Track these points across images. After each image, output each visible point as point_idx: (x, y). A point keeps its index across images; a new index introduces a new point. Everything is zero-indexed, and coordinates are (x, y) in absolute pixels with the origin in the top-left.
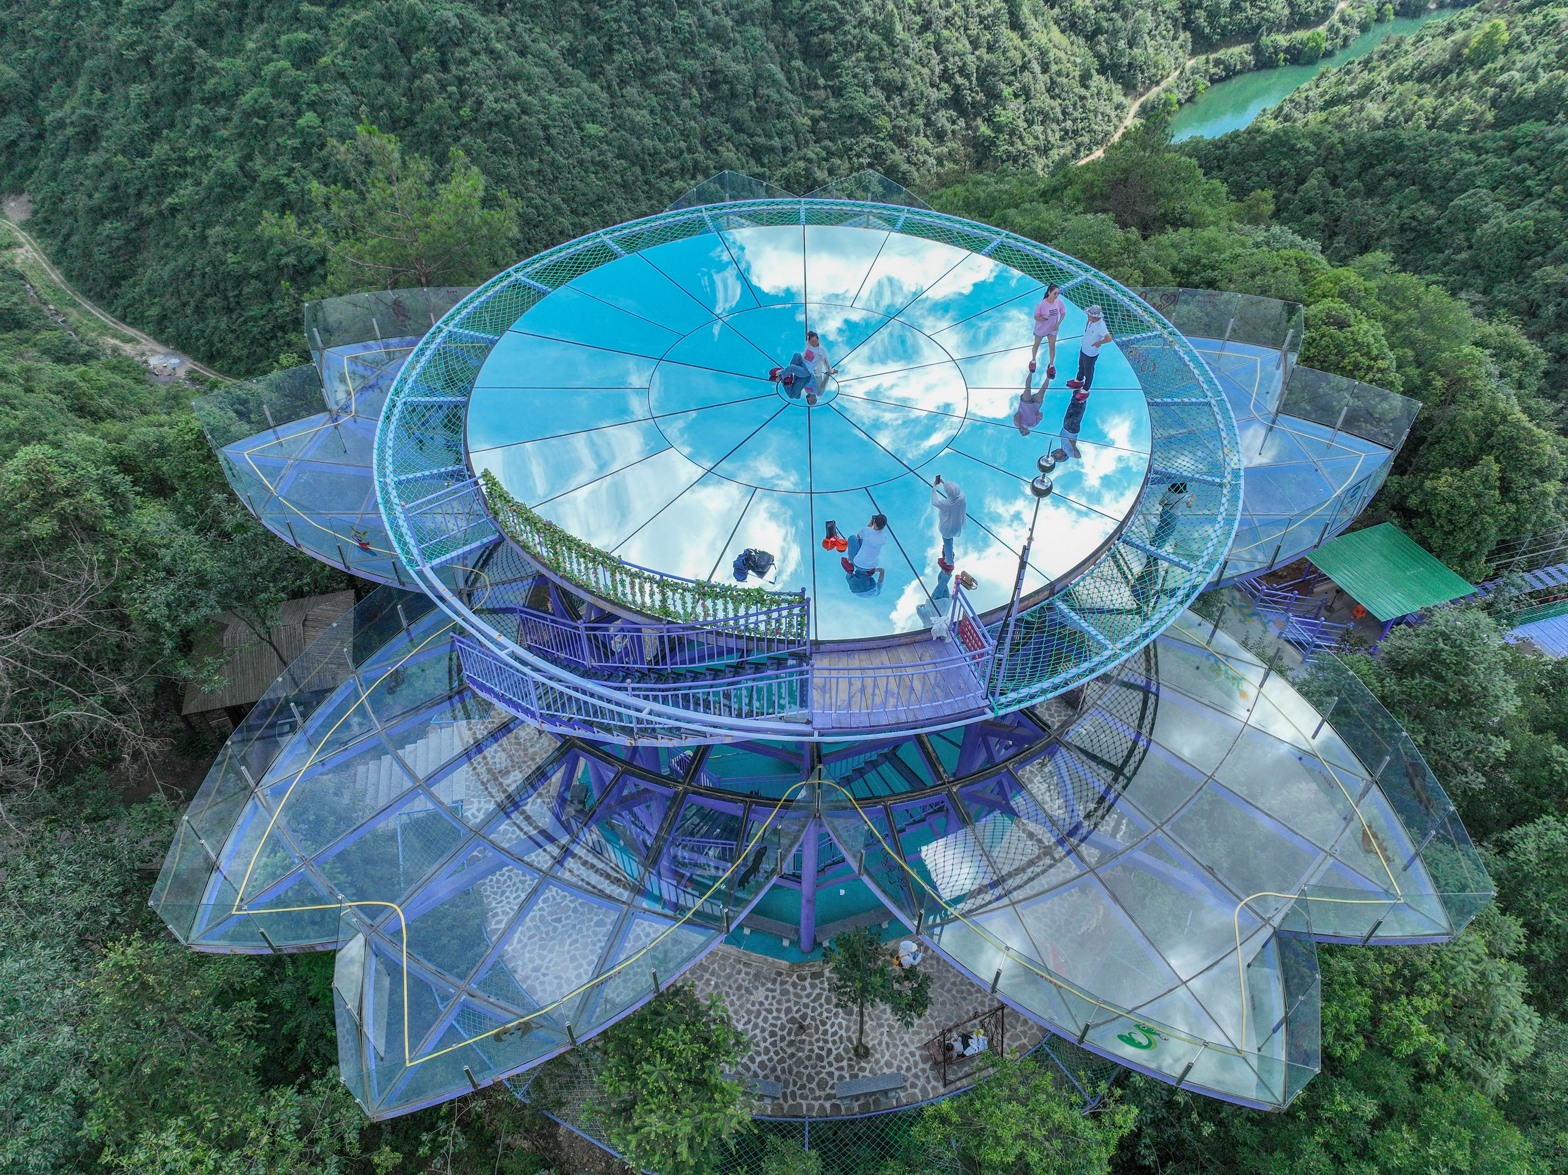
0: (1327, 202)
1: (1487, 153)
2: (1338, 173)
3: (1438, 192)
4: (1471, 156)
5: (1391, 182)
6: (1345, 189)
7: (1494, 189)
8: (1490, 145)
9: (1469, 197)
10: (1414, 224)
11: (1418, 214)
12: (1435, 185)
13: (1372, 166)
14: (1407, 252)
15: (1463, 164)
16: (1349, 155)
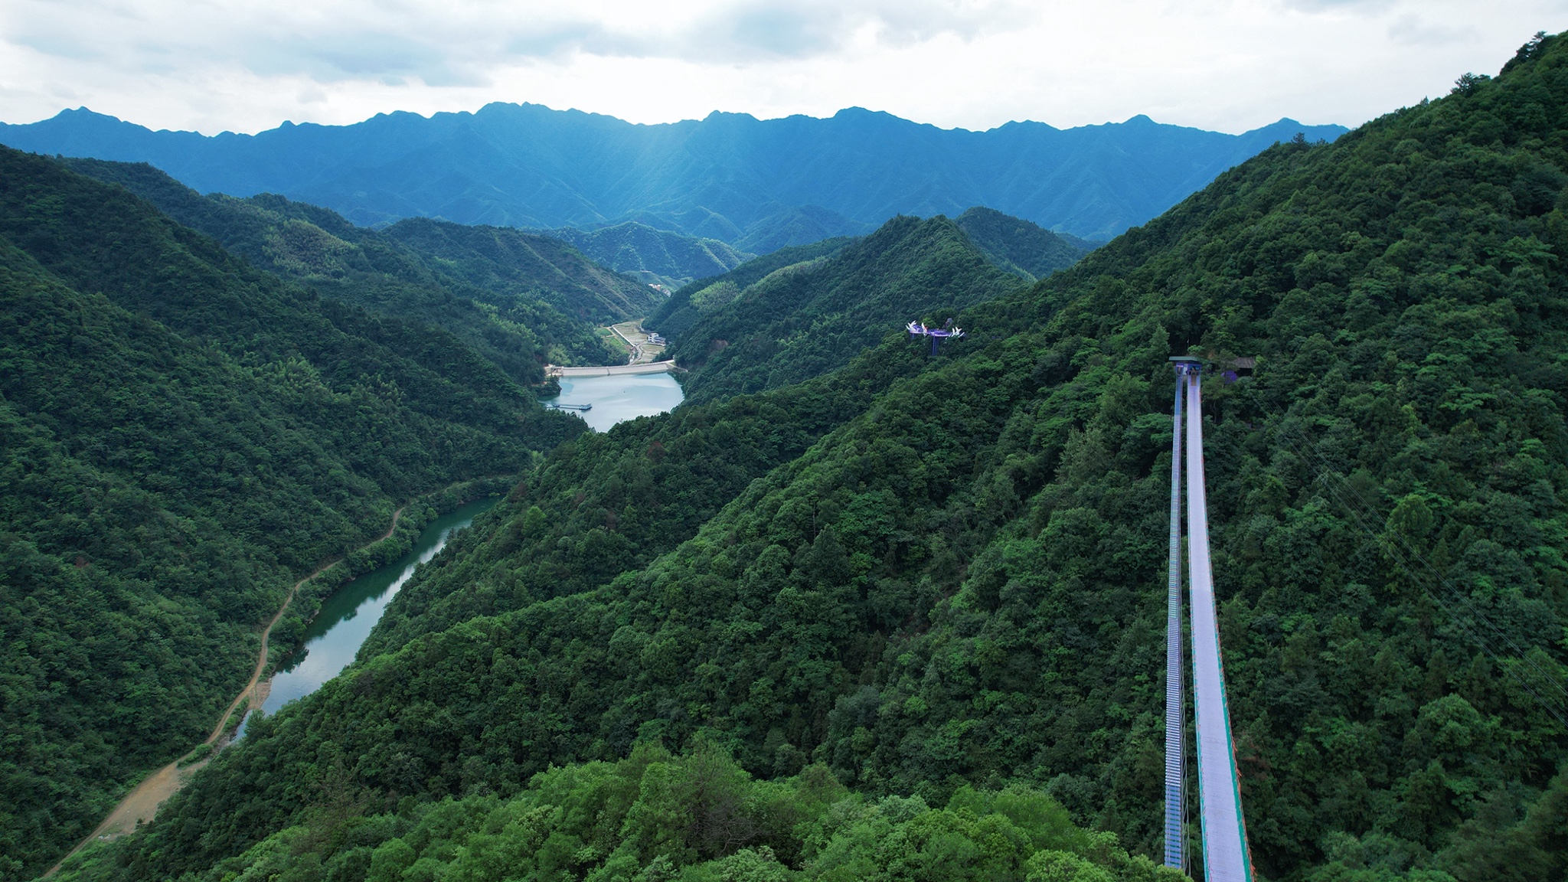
0: (518, 672)
1: (611, 601)
2: (514, 646)
3: (595, 638)
4: (601, 607)
5: (557, 641)
6: (526, 657)
7: (631, 623)
8: (609, 595)
9: (620, 634)
10: (592, 665)
11: (591, 657)
12: (590, 633)
13: (536, 634)
14: (597, 686)
15: (601, 613)
16: (516, 632)
